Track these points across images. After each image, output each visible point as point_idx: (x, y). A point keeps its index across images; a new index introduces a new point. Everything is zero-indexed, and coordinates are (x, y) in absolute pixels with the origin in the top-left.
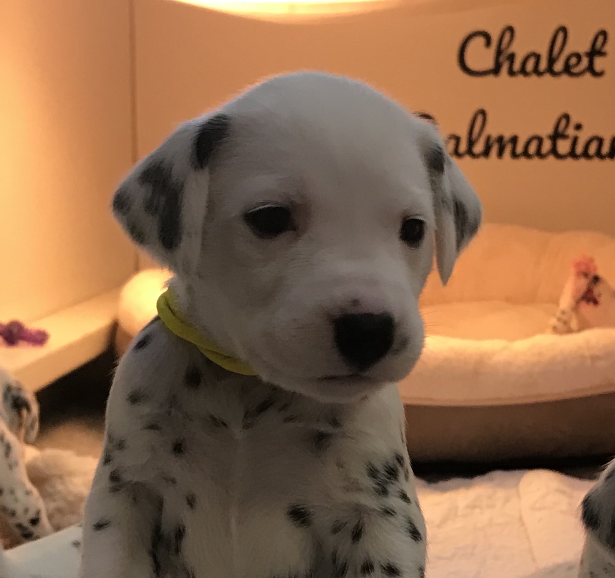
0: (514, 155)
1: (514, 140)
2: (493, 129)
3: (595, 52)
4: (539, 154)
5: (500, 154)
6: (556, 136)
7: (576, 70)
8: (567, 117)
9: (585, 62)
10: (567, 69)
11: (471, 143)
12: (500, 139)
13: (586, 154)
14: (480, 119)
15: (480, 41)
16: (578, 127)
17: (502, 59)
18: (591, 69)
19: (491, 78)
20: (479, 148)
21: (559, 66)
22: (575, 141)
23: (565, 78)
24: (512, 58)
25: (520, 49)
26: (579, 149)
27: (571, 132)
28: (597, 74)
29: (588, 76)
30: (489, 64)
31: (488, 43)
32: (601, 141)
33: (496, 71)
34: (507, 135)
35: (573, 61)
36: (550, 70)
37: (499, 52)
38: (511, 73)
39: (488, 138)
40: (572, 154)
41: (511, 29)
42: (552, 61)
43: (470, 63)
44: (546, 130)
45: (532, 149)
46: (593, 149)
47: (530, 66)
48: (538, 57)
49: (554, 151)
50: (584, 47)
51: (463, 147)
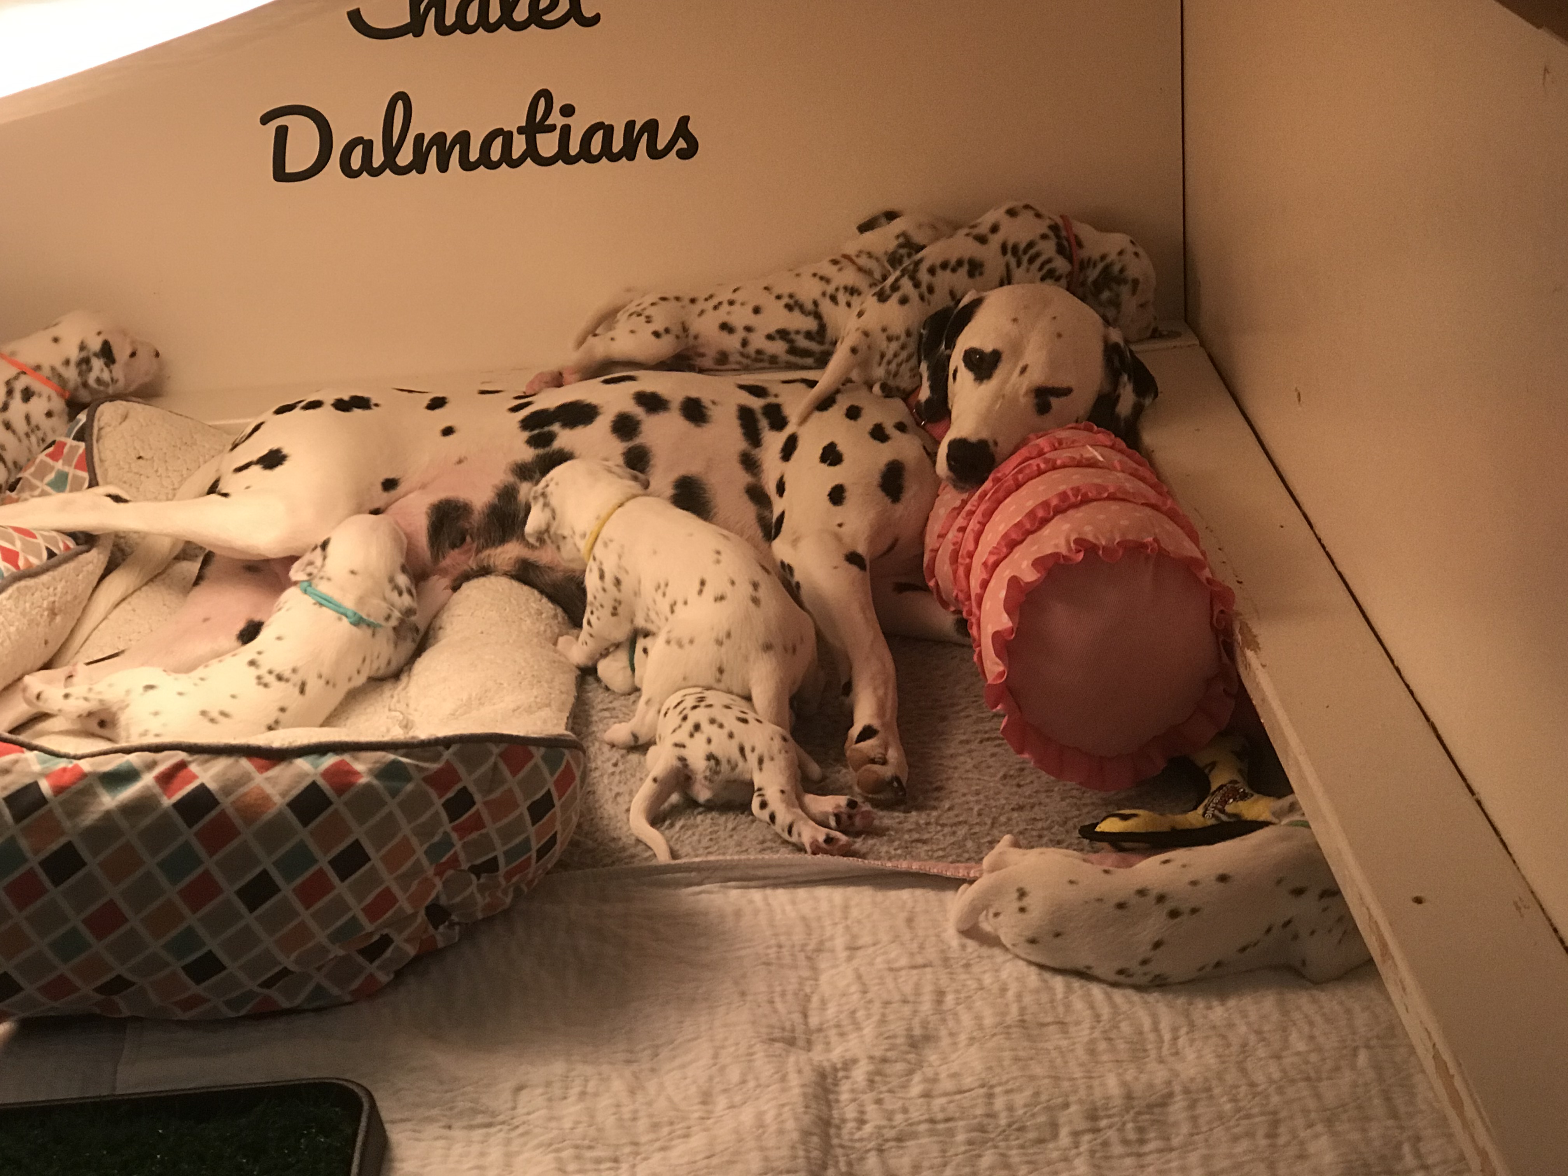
0: (467, 165)
1: (463, 138)
2: (425, 125)
4: (507, 159)
5: (443, 166)
6: (533, 127)
7: (549, 17)
8: (545, 94)
9: (566, 3)
10: (536, 18)
11: (391, 151)
12: (440, 138)
14: (400, 106)
16: (568, 111)
18: (575, 13)
19: (409, 38)
20: (405, 157)
21: (521, 14)
22: (565, 132)
23: (534, 29)
26: (574, 149)
27: (556, 119)
28: (586, 21)
29: (573, 23)
30: (402, 16)
32: (609, 131)
33: (415, 28)
34: (451, 135)
35: (545, 2)
36: (507, 20)
38: (442, 29)
39: (420, 138)
40: (563, 155)
44: (516, 119)
45: (496, 152)
46: (596, 147)
47: (472, 16)
49: (532, 152)
51: (378, 159)
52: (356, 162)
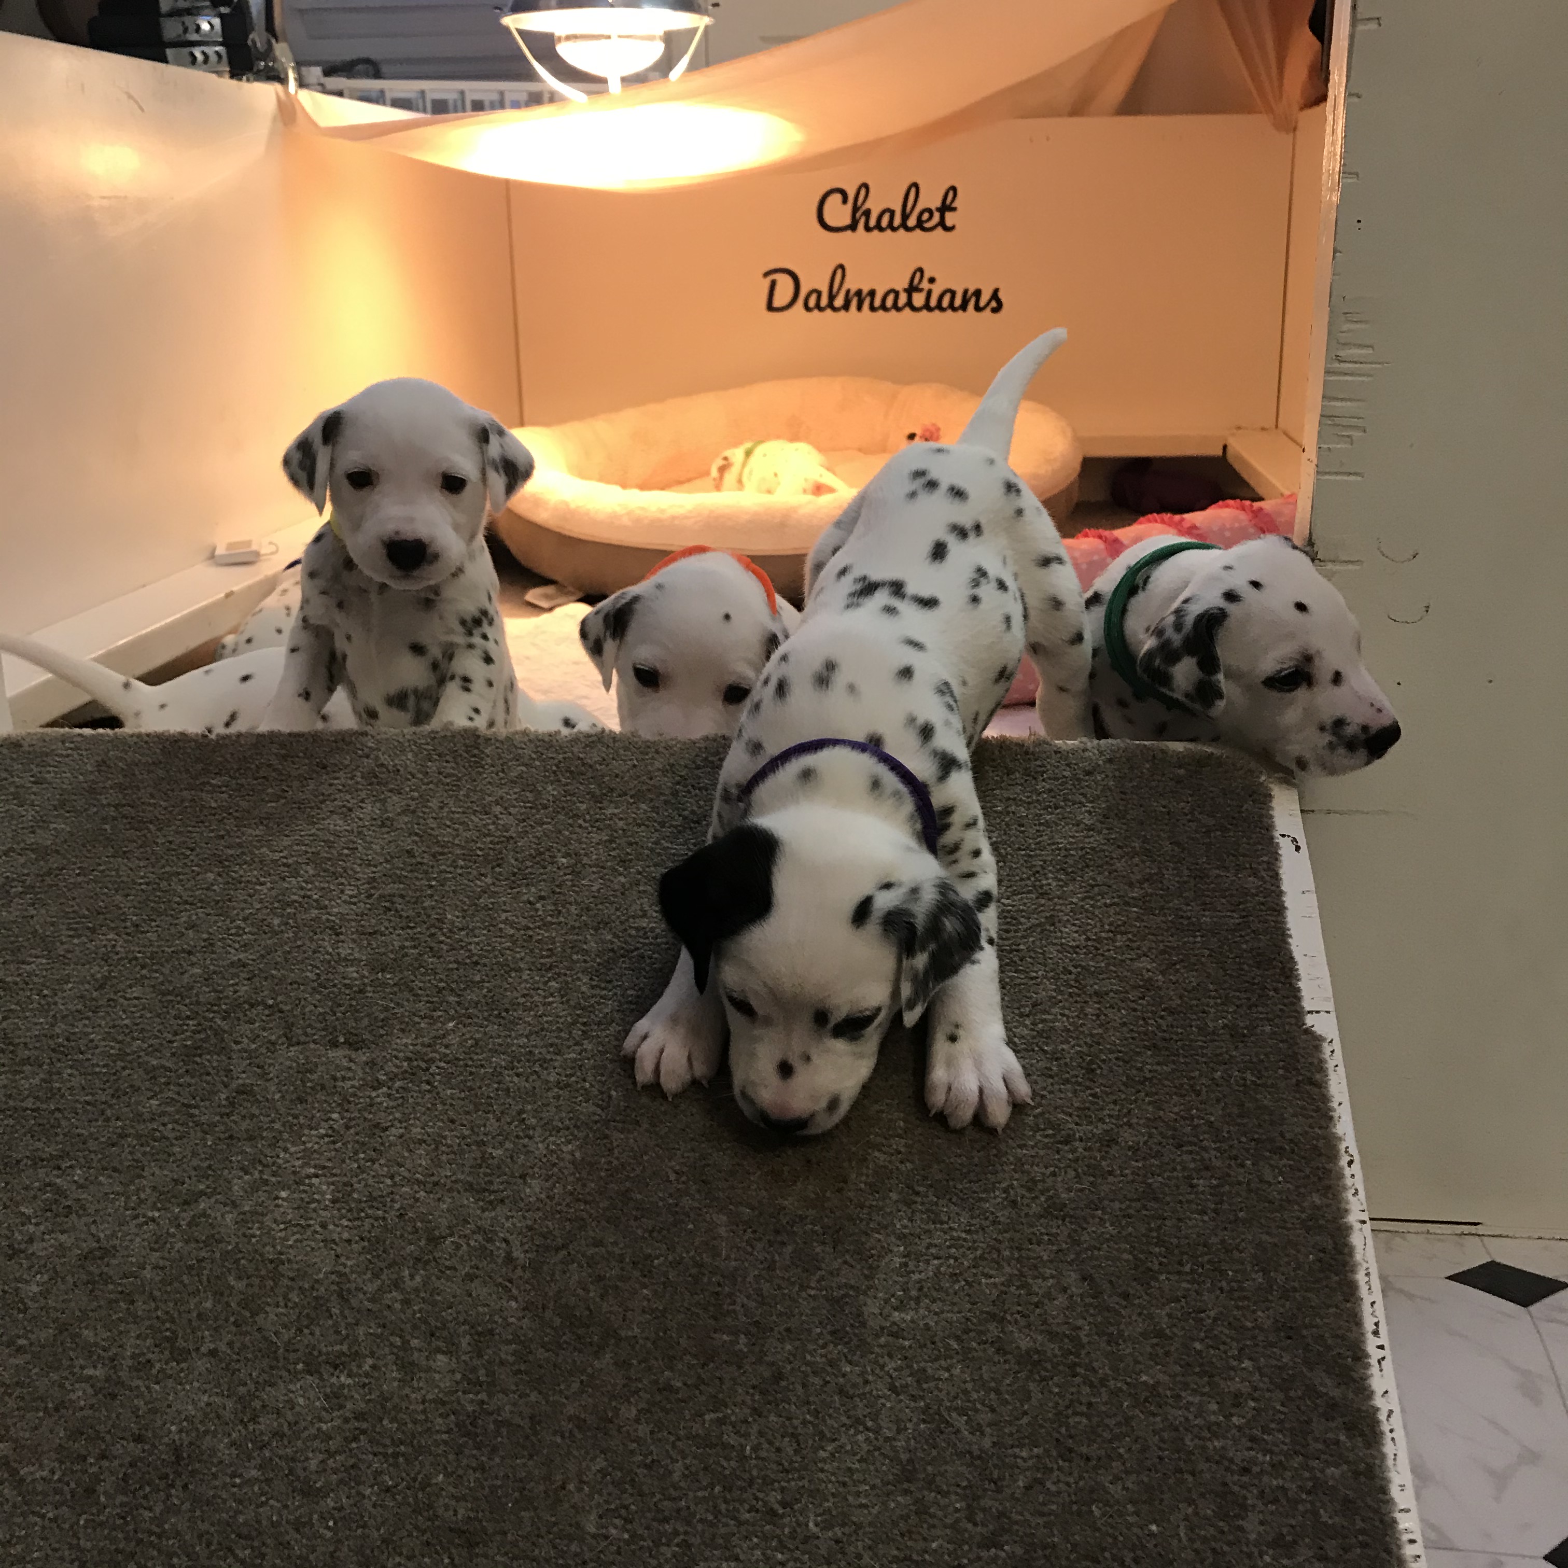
0: (872, 308)
1: (872, 293)
2: (852, 284)
3: (946, 208)
4: (895, 307)
5: (859, 308)
6: (912, 289)
7: (927, 225)
8: (921, 270)
9: (937, 217)
10: (920, 225)
11: (832, 298)
12: (859, 293)
13: (939, 307)
14: (839, 272)
15: (838, 197)
16: (932, 280)
17: (858, 215)
18: (942, 224)
19: (849, 232)
20: (839, 302)
21: (912, 222)
22: (929, 293)
23: (918, 232)
24: (867, 213)
25: (875, 205)
26: (933, 303)
27: (925, 285)
28: (947, 229)
29: (940, 230)
30: (847, 221)
31: (845, 201)
32: (953, 293)
33: (853, 227)
34: (865, 291)
35: (926, 216)
36: (904, 225)
37: (855, 209)
38: (868, 229)
39: (848, 292)
40: (927, 307)
41: (866, 186)
42: (905, 217)
43: (830, 220)
44: (901, 284)
45: (889, 302)
46: (945, 303)
47: (885, 222)
48: (892, 213)
49: (909, 304)
50: (936, 203)
51: (824, 301)
52: (812, 302)
